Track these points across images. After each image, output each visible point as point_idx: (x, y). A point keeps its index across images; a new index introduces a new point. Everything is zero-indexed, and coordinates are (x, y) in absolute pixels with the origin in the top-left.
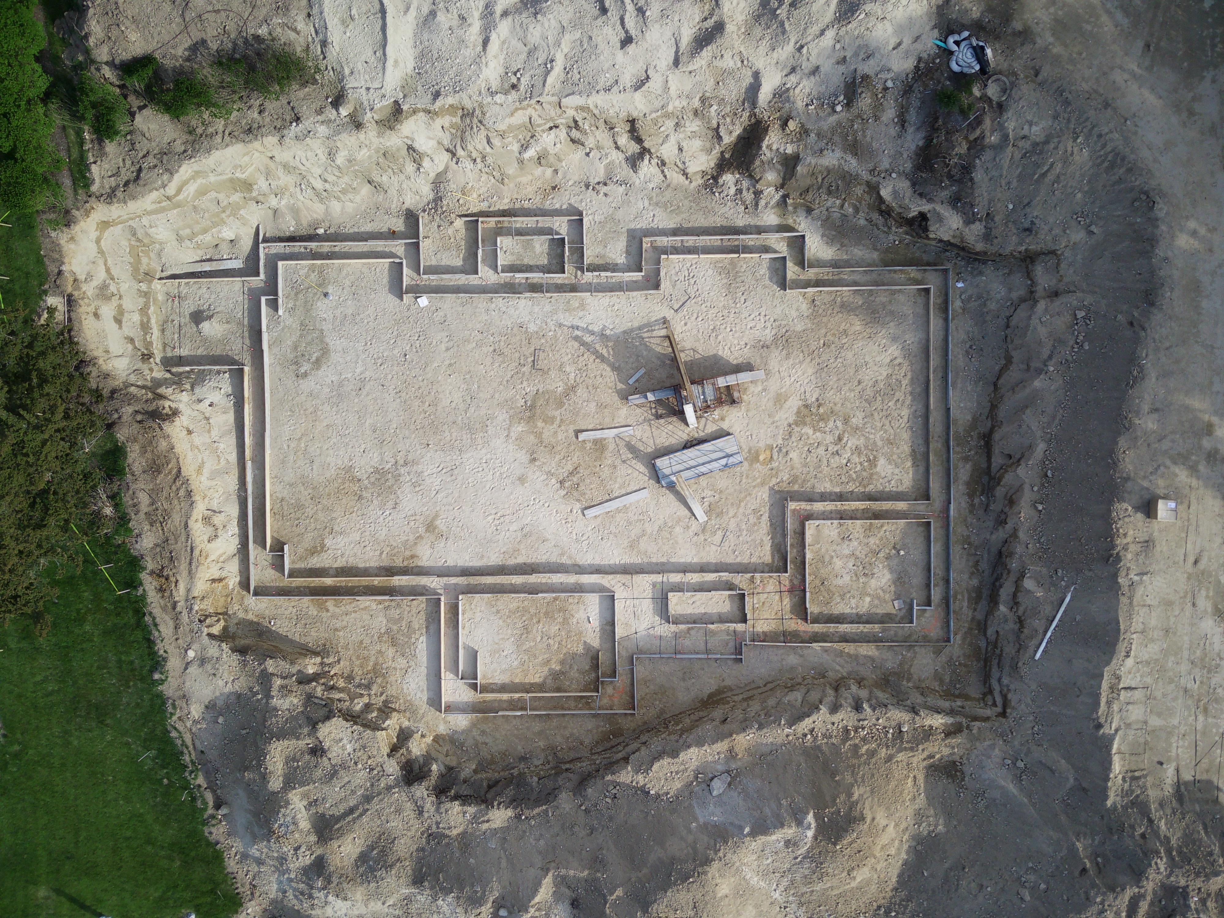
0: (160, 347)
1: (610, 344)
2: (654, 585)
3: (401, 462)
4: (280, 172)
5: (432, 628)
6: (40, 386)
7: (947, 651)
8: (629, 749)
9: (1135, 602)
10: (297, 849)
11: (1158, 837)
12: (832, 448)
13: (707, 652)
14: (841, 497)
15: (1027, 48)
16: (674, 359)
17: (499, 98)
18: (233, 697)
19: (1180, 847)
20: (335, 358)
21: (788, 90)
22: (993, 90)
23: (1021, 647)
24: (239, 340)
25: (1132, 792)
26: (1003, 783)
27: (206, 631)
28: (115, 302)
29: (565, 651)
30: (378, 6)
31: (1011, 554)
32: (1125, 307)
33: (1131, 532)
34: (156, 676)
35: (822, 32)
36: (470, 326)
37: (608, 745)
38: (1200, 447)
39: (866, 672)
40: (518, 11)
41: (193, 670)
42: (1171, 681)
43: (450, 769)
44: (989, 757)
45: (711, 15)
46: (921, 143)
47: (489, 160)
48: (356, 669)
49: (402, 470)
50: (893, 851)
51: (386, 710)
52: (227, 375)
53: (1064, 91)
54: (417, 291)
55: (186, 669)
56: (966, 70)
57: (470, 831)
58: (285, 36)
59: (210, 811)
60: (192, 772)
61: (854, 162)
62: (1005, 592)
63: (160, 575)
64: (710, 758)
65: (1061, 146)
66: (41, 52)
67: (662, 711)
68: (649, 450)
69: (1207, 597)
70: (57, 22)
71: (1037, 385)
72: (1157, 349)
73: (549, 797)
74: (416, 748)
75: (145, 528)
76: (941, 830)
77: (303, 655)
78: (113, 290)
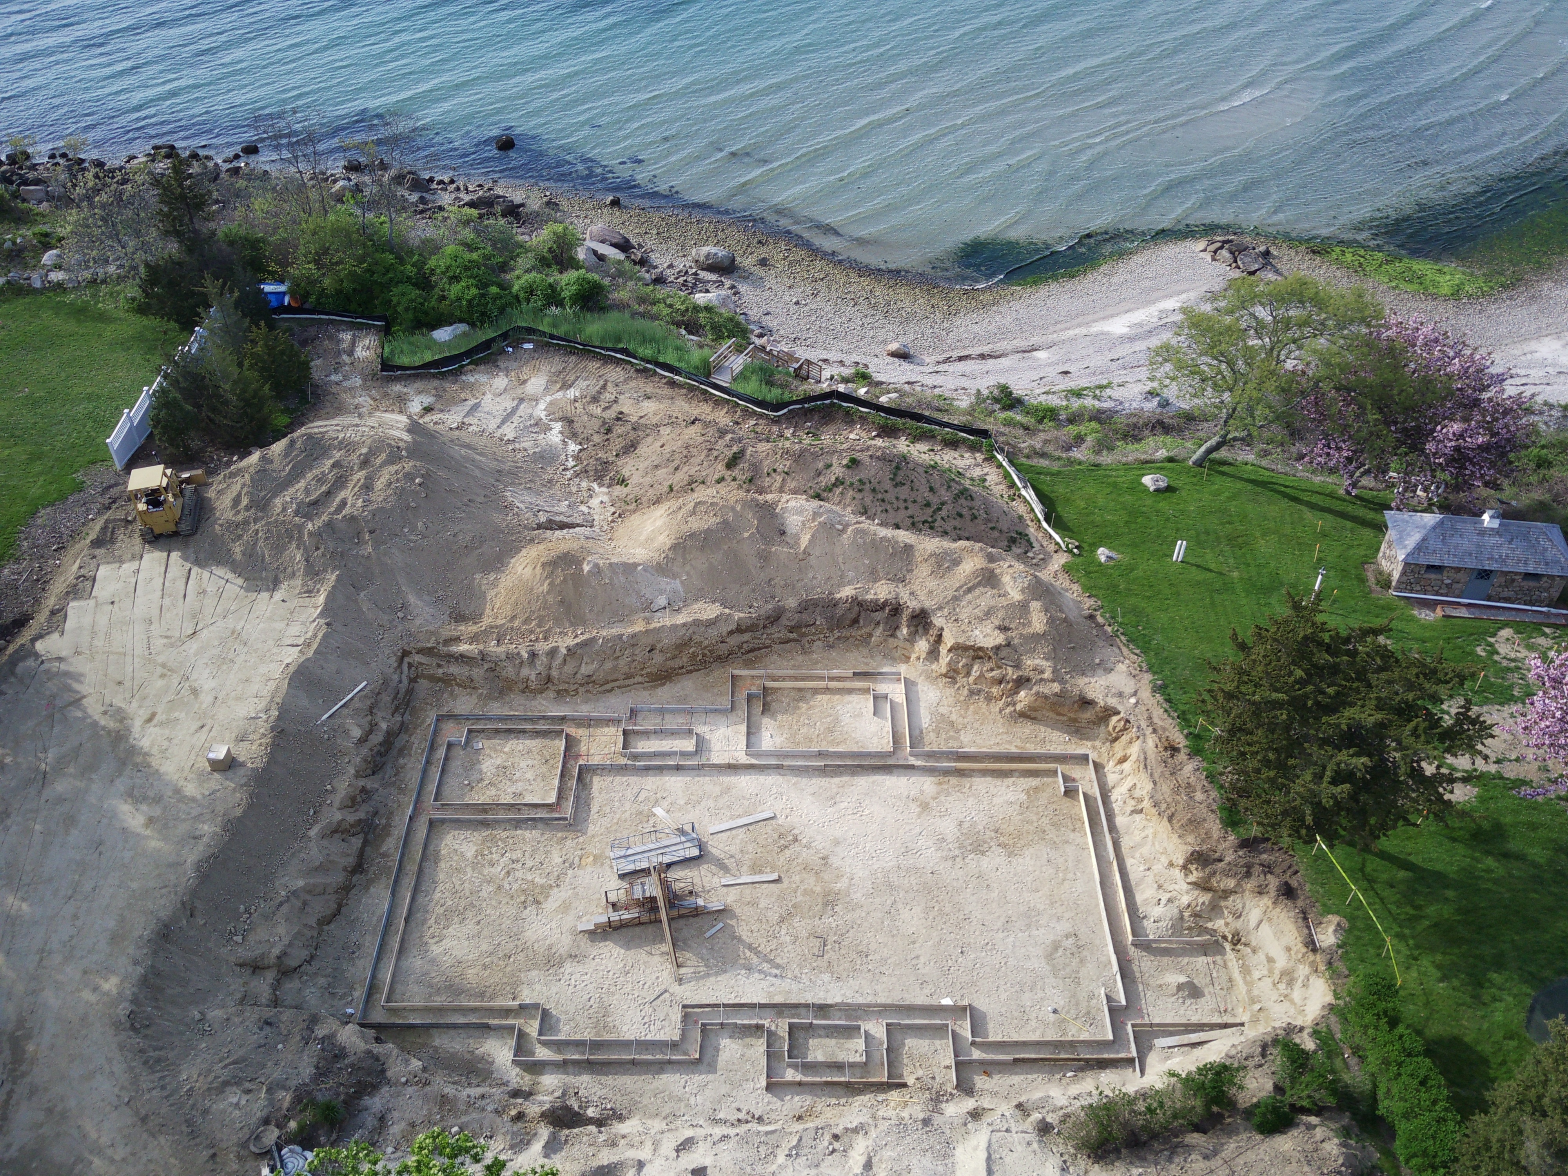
0: (1230, 964)
1: (741, 961)
2: (709, 755)
3: (959, 859)
7: (441, 713)
9: (269, 698)
12: (517, 866)
16: (675, 945)
20: (1038, 952)
22: (272, 1134)
23: (376, 695)
24: (1144, 969)
25: (314, 583)
26: (419, 604)
28: (1277, 975)
29: (794, 716)
31: (365, 763)
32: (192, 932)
33: (254, 747)
34: (1159, 683)
36: (894, 979)
38: (165, 808)
41: (1129, 692)
42: (256, 650)
44: (425, 621)
52: (1152, 937)
54: (954, 1010)
55: (1135, 691)
57: (871, 582)
59: (1098, 613)
60: (1118, 633)
63: (1172, 749)
64: (667, 618)
67: (707, 673)
69: (202, 703)
71: (301, 883)
72: (175, 886)
73: (805, 606)
74: (922, 645)
75: (1192, 779)
76: (478, 576)
77: (1032, 708)
78: (1282, 986)
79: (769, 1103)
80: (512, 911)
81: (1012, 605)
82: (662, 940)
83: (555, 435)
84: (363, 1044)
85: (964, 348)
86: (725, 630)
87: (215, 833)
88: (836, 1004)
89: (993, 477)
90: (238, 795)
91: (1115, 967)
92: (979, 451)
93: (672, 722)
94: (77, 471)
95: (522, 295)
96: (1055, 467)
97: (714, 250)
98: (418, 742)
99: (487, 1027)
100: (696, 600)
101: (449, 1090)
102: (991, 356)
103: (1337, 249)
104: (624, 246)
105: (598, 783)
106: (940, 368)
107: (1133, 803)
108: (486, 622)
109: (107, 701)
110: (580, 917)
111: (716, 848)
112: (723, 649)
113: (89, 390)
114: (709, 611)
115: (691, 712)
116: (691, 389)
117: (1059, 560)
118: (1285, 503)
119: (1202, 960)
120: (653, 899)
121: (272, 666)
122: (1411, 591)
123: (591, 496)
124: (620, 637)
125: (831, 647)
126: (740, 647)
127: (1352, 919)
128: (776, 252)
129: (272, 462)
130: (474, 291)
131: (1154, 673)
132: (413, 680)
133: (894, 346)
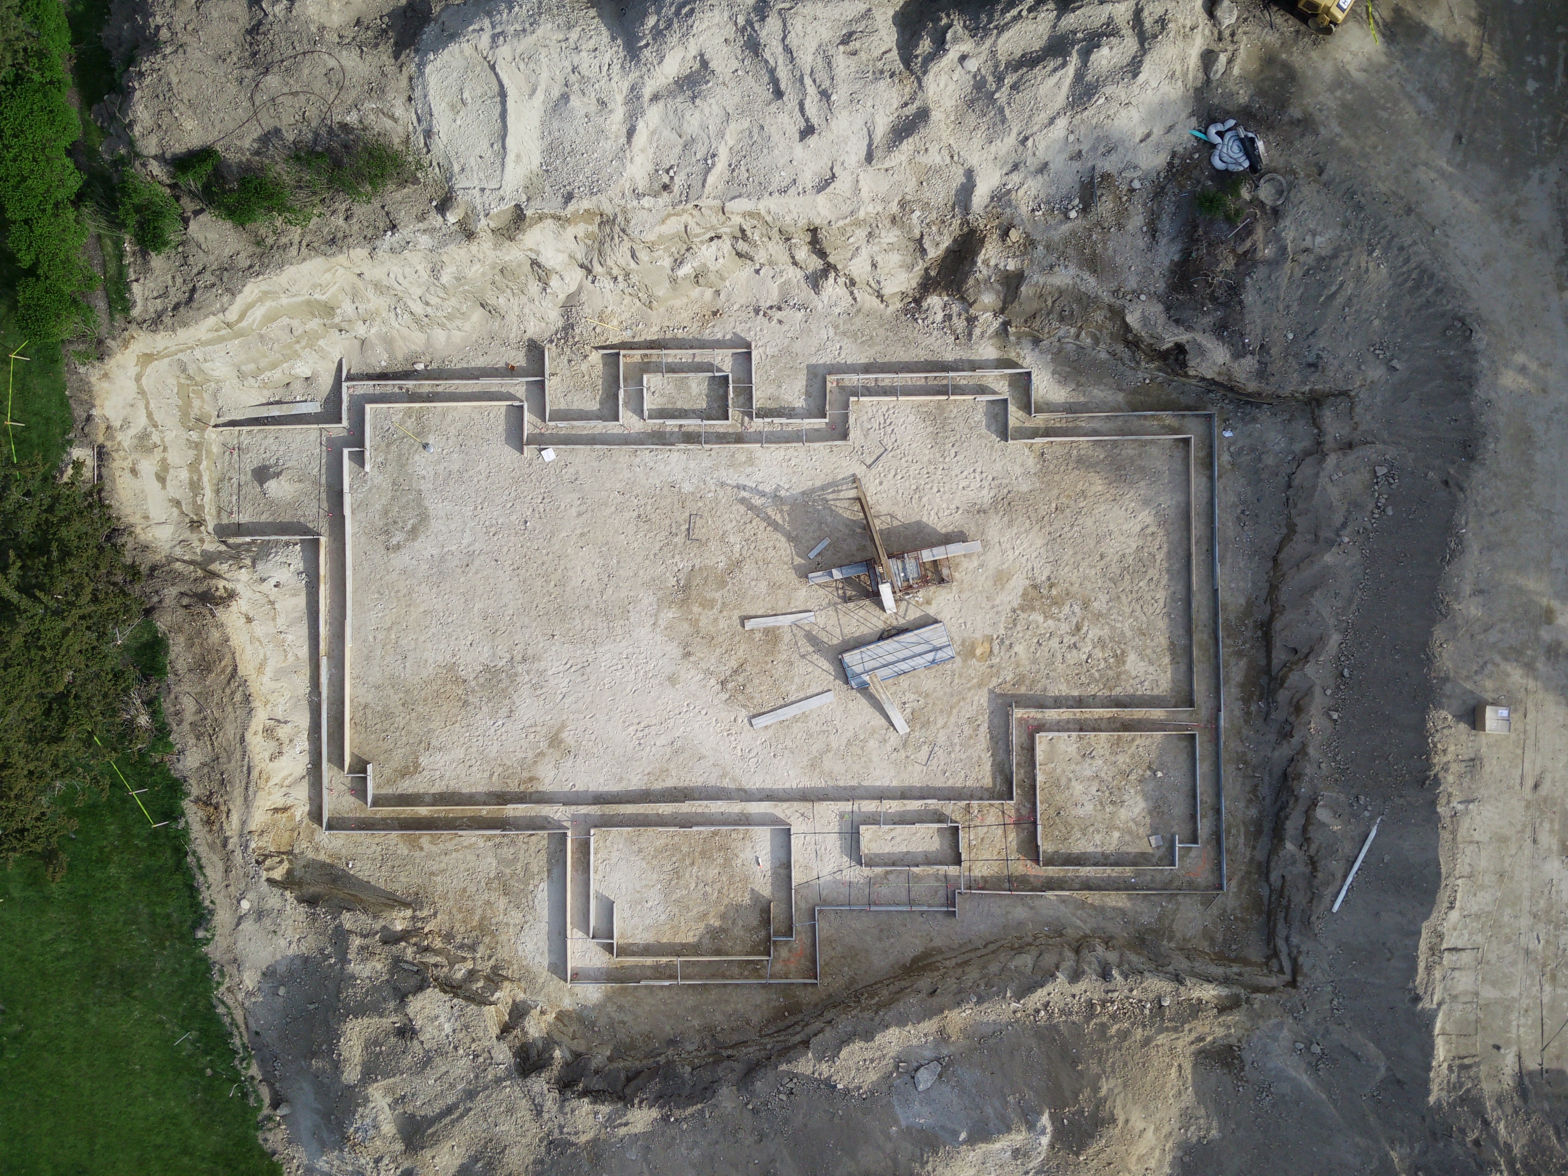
0: (214, 512)
1: (785, 508)
2: (842, 816)
3: (519, 658)
4: (370, 293)
5: (556, 871)
6: (62, 560)
7: (1219, 901)
8: (809, 1030)
9: (1459, 839)
10: (377, 1161)
11: (1496, 1144)
12: (1069, 640)
13: (911, 903)
14: (1080, 703)
15: (1309, 139)
16: (867, 527)
17: (647, 202)
18: (298, 962)
19: (1526, 1157)
20: (436, 525)
21: (1009, 191)
22: (1266, 192)
23: (1314, 897)
24: (315, 503)
25: (1461, 1085)
26: (1294, 1074)
27: (265, 875)
28: (158, 454)
29: (726, 901)
30: (496, 88)
31: (1299, 776)
32: (1437, 462)
33: (1452, 748)
34: (200, 934)
35: (1052, 121)
37: (781, 1025)
38: (1538, 639)
39: (1114, 928)
40: (671, 94)
41: (247, 926)
42: (1508, 940)
43: (577, 1055)
44: (1275, 1039)
45: (913, 99)
46: (1176, 258)
47: (634, 278)
48: (457, 925)
49: (520, 669)
50: (1152, 1164)
51: (495, 979)
52: (298, 547)
53: (1355, 193)
54: (541, 441)
55: (238, 924)
56: (1232, 167)
57: (602, 1137)
58: (381, 124)
59: (266, 1111)
60: (243, 1060)
61: (1092, 281)
62: (1293, 825)
63: (207, 804)
64: (915, 1042)
65: (1353, 261)
66: (73, 144)
67: (853, 981)
68: (835, 641)
69: (1551, 831)
70: (95, 107)
71: (1329, 560)
72: (1480, 515)
73: (706, 1092)
74: (534, 1028)
77: (390, 907)
78: (156, 440)
79: (748, 329)
82: (881, 532)
86: (827, 1036)
87: (1457, 598)
88: (675, 445)
90: (1448, 663)
100: (873, 1091)
105: (984, 768)
108: (1186, 1041)
111: (822, 670)
112: (829, 1014)
114: (851, 1065)
115: (871, 904)
119: (245, 516)
121: (1474, 906)
124: (979, 1002)
125: (672, 1040)
131: (204, 957)
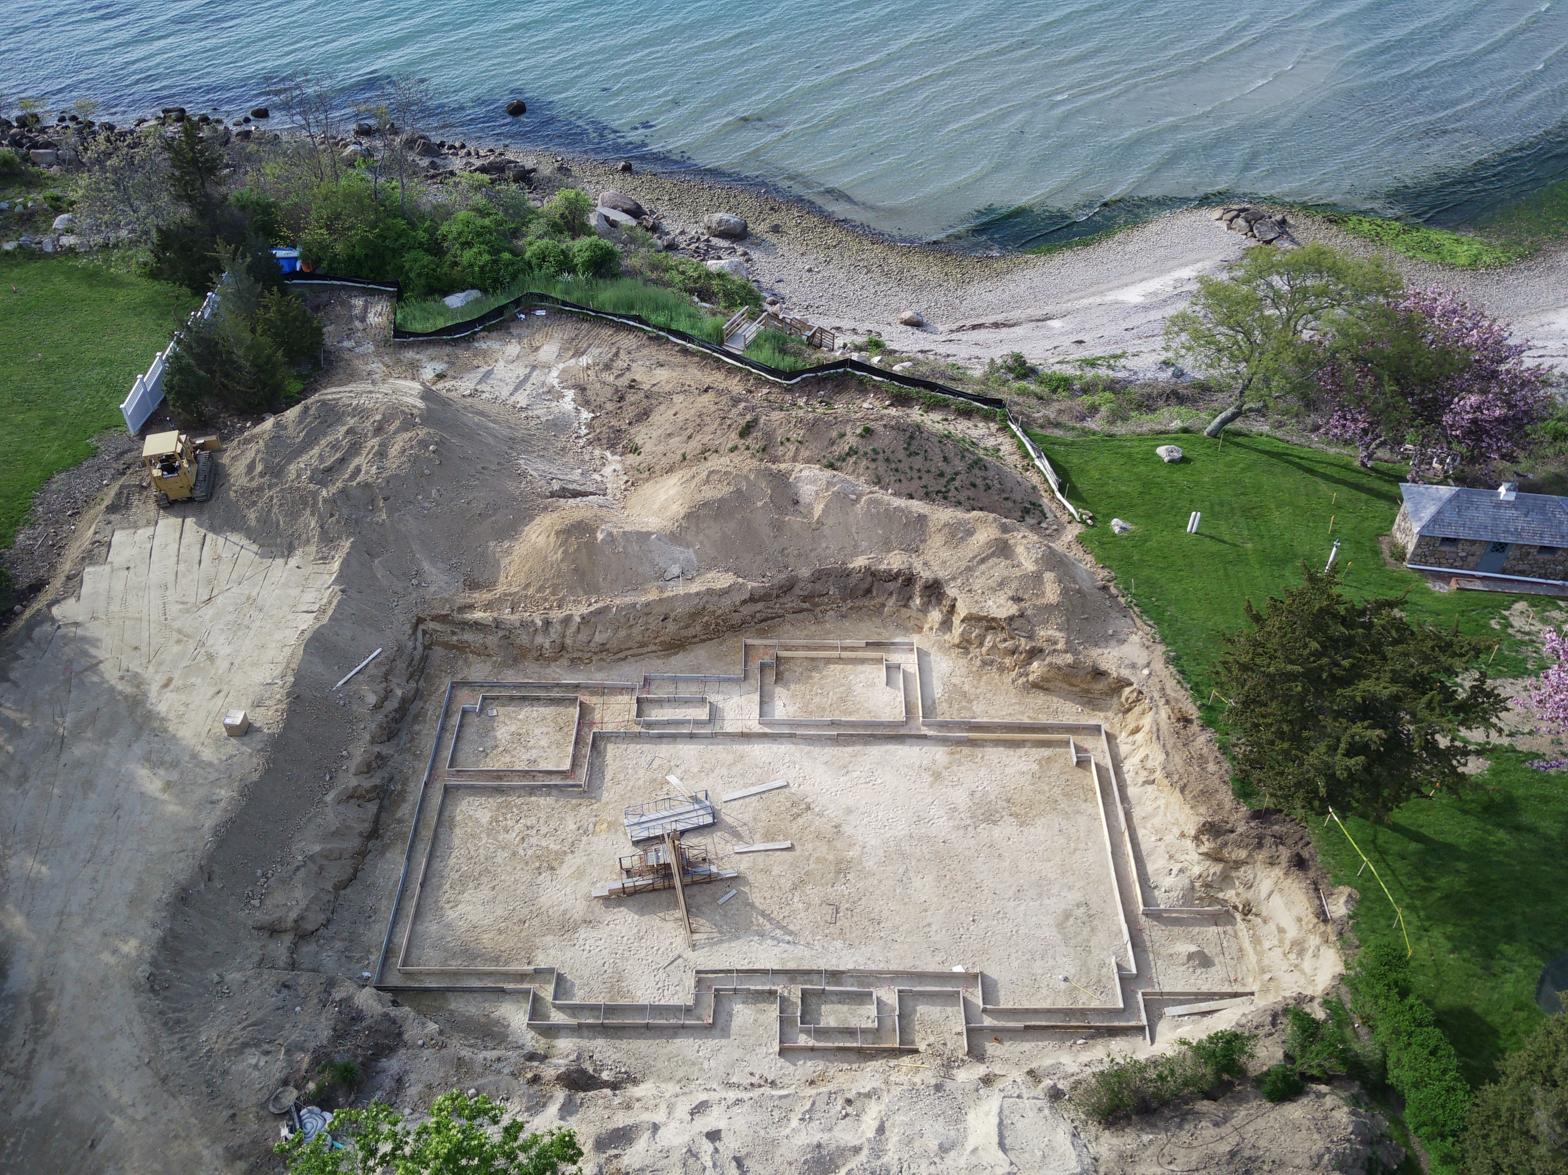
0: (1240, 934)
1: (755, 927)
2: (722, 724)
3: (970, 829)
5: (930, 702)
7: (455, 680)
9: (285, 664)
12: (532, 832)
15: (236, 1142)
16: (689, 911)
18: (1102, 645)
20: (1049, 920)
22: (291, 1095)
23: (391, 664)
24: (1155, 938)
25: (329, 549)
26: (433, 572)
27: (1135, 688)
29: (807, 685)
31: (380, 730)
32: (210, 895)
33: (270, 713)
34: (1172, 654)
36: (906, 946)
37: (769, 622)
38: (182, 773)
39: (533, 667)
41: (1142, 663)
42: (271, 616)
44: (440, 588)
52: (1163, 907)
53: (209, 1096)
54: (965, 978)
55: (1148, 662)
57: (884, 552)
59: (1111, 584)
60: (1132, 604)
63: (1185, 720)
64: (680, 587)
67: (720, 642)
68: (718, 833)
69: (218, 669)
71: (317, 848)
72: (193, 850)
73: (819, 576)
74: (935, 616)
75: (1205, 750)
76: (492, 544)
77: (1044, 679)
78: (1292, 956)
79: (781, 1068)
80: (527, 877)
81: (1025, 576)
82: (676, 906)
83: (568, 403)
84: (379, 1007)
85: (978, 316)
86: (738, 598)
87: (233, 798)
88: (849, 971)
89: (1007, 446)
90: (255, 760)
91: (1126, 936)
92: (993, 420)
93: (686, 691)
94: (90, 437)
95: (534, 261)
96: (1069, 437)
97: (726, 217)
98: (433, 709)
99: (503, 991)
100: (709, 569)
101: (466, 1053)
102: (1005, 325)
103: (1354, 218)
104: (636, 212)
105: (612, 751)
106: (954, 336)
107: (1145, 773)
108: (500, 590)
109: (124, 666)
110: (594, 883)
111: (729, 816)
112: (736, 618)
113: (102, 355)
114: (723, 580)
115: (704, 681)
116: (704, 356)
117: (1073, 531)
118: (1300, 474)
119: (1213, 930)
120: (667, 866)
121: (288, 632)
122: (1426, 564)
123: (604, 465)
124: (634, 605)
125: (844, 617)
126: (753, 617)
127: (1363, 890)
128: (788, 218)
129: (286, 428)
130: (486, 257)
131: (1168, 645)
132: (428, 647)
133: (907, 315)
